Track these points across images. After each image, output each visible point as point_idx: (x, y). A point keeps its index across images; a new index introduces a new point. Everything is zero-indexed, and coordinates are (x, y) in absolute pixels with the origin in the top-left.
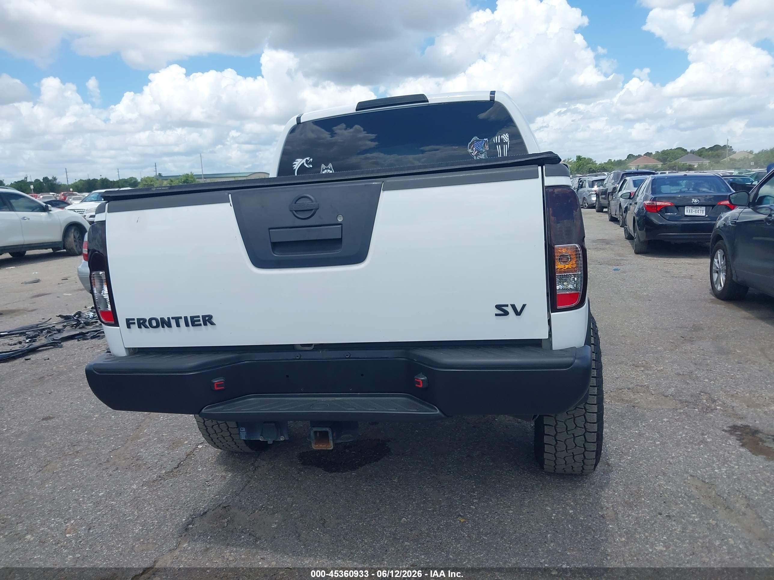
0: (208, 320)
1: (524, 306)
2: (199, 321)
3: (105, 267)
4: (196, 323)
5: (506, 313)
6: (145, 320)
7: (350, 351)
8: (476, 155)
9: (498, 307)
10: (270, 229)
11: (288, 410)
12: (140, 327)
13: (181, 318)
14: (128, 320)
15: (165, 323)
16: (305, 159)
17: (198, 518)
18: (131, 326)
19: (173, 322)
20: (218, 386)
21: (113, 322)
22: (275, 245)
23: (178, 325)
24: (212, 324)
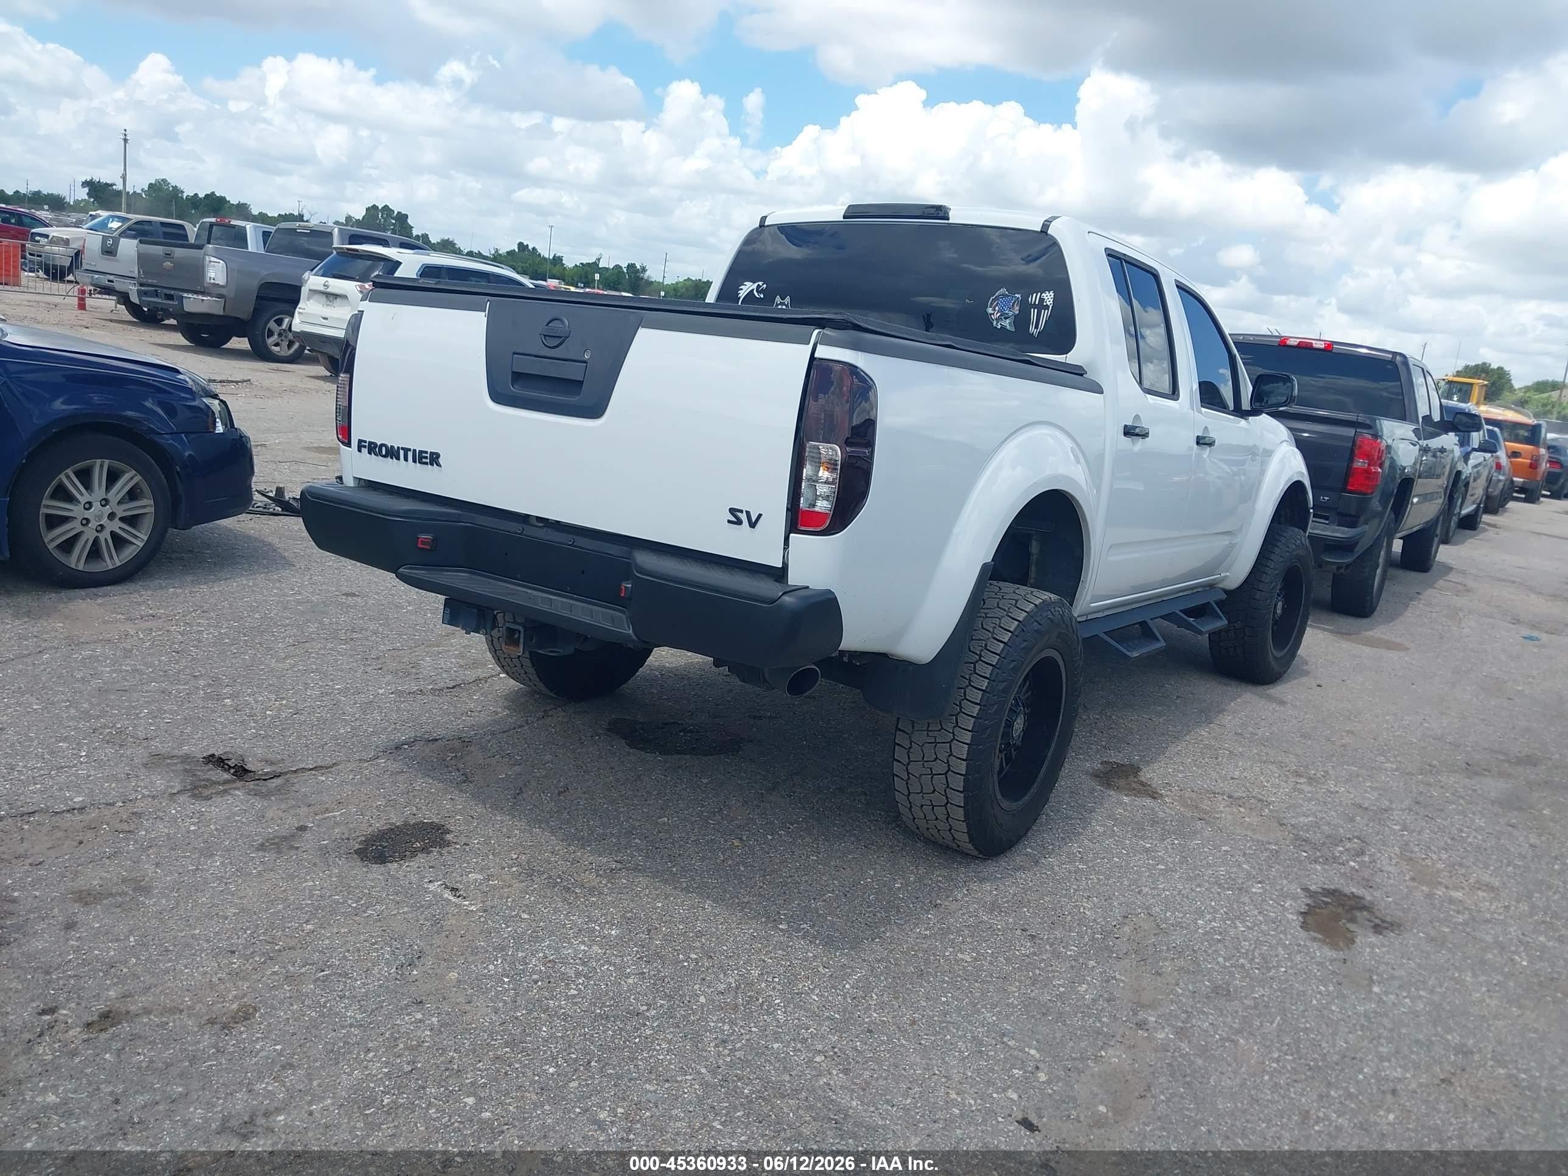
0: (434, 459)
1: (760, 516)
2: (426, 458)
3: (350, 370)
4: (424, 460)
5: (739, 522)
6: (375, 444)
7: (575, 537)
8: (998, 320)
9: (732, 511)
10: (514, 353)
11: (491, 592)
12: (370, 453)
13: (410, 450)
14: (360, 441)
15: (392, 453)
16: (756, 284)
17: (422, 743)
18: (363, 449)
19: (402, 453)
20: (423, 543)
21: (346, 441)
22: (517, 377)
23: (406, 459)
24: (439, 465)
